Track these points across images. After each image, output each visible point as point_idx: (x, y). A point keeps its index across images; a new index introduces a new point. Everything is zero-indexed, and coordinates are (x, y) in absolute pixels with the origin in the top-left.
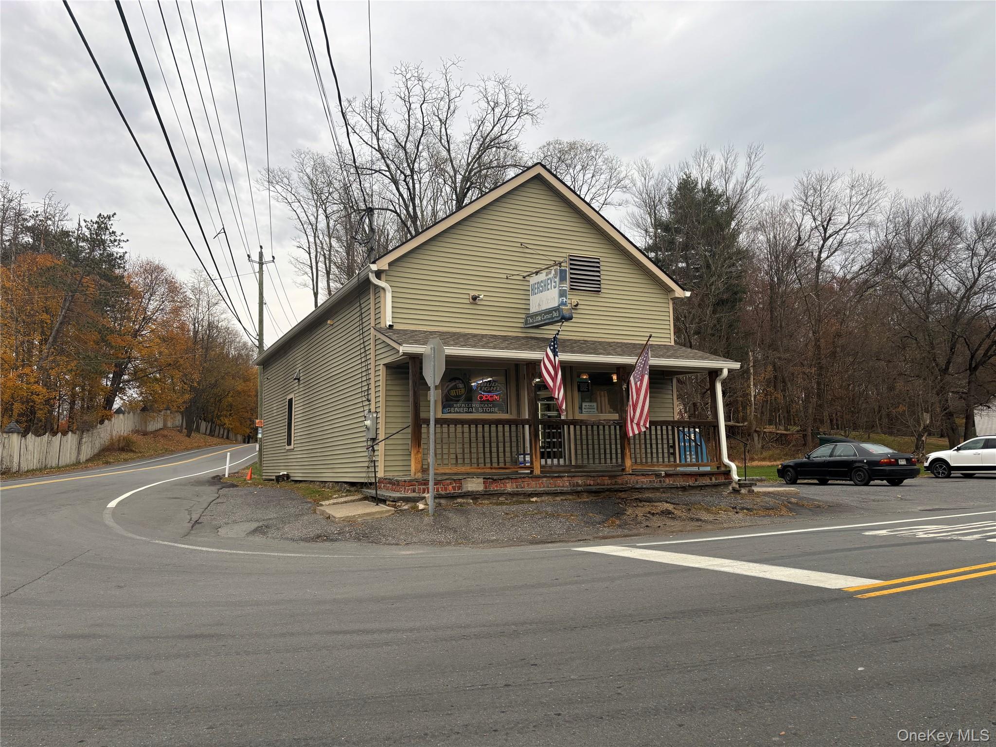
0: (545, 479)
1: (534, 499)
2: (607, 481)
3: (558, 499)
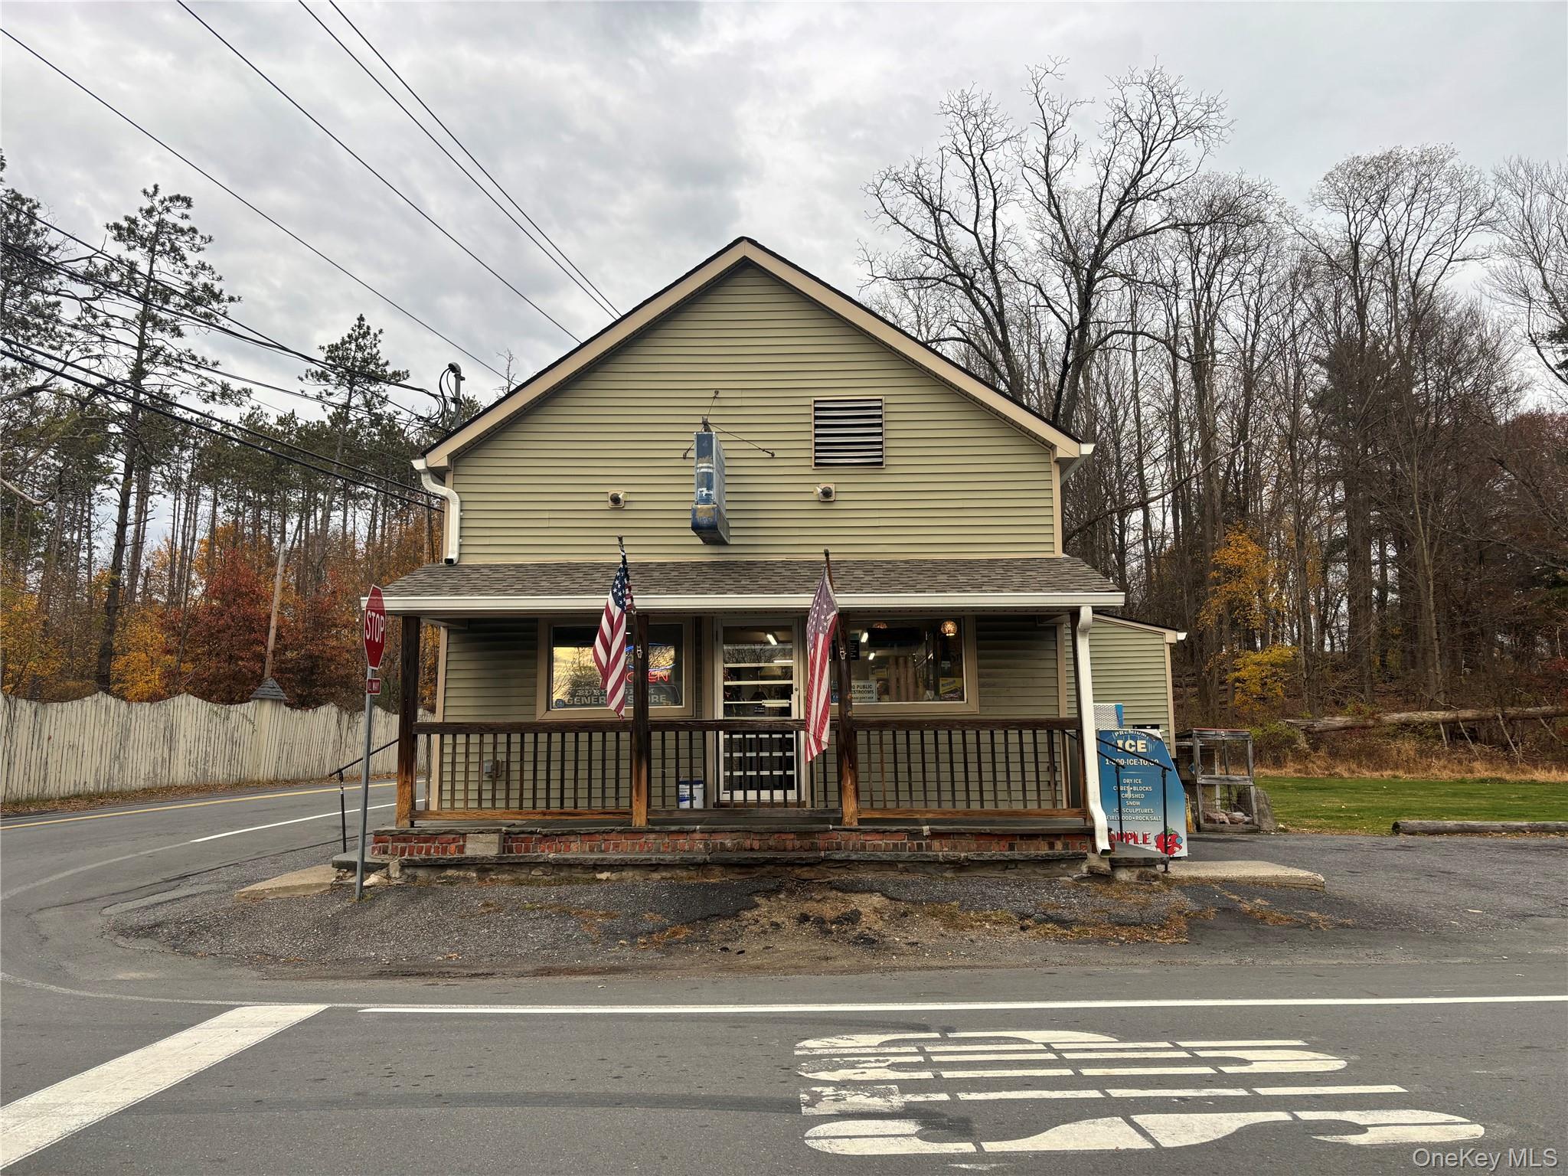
0: (652, 836)
1: (604, 876)
2: (791, 841)
3: (656, 876)
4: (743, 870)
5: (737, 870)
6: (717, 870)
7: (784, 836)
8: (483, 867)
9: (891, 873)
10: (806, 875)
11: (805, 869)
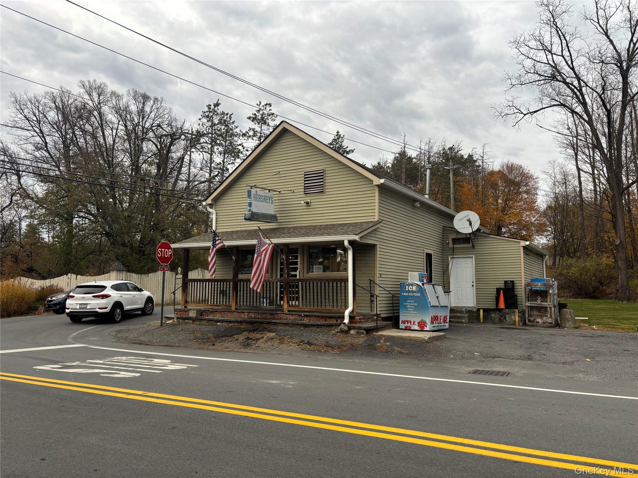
0: (235, 313)
1: (219, 324)
2: (269, 316)
3: (230, 325)
4: (251, 324)
5: (250, 324)
6: (245, 324)
7: (267, 315)
8: (194, 320)
9: (287, 327)
10: (266, 327)
11: (266, 325)
